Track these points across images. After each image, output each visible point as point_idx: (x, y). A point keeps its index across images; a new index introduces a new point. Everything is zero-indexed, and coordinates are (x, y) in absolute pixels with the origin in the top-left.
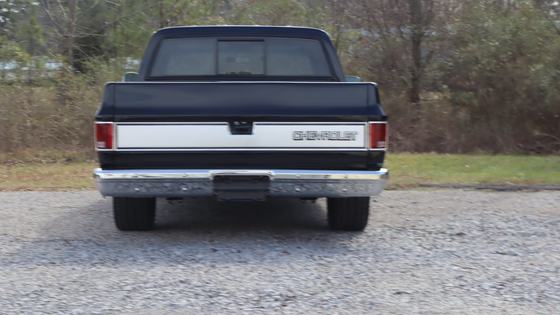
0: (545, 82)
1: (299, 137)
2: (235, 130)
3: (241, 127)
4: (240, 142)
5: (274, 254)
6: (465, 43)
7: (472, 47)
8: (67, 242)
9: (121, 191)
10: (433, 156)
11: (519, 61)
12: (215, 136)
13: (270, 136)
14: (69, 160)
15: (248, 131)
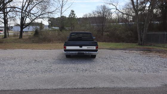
0: (119, 33)
1: (88, 48)
2: (80, 47)
3: (81, 47)
4: (81, 48)
5: (85, 62)
6: (109, 28)
7: (110, 29)
8: (60, 60)
9: (66, 54)
10: (105, 43)
11: (116, 30)
12: (78, 48)
13: (84, 48)
14: (60, 43)
15: (82, 47)
